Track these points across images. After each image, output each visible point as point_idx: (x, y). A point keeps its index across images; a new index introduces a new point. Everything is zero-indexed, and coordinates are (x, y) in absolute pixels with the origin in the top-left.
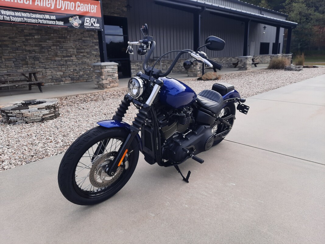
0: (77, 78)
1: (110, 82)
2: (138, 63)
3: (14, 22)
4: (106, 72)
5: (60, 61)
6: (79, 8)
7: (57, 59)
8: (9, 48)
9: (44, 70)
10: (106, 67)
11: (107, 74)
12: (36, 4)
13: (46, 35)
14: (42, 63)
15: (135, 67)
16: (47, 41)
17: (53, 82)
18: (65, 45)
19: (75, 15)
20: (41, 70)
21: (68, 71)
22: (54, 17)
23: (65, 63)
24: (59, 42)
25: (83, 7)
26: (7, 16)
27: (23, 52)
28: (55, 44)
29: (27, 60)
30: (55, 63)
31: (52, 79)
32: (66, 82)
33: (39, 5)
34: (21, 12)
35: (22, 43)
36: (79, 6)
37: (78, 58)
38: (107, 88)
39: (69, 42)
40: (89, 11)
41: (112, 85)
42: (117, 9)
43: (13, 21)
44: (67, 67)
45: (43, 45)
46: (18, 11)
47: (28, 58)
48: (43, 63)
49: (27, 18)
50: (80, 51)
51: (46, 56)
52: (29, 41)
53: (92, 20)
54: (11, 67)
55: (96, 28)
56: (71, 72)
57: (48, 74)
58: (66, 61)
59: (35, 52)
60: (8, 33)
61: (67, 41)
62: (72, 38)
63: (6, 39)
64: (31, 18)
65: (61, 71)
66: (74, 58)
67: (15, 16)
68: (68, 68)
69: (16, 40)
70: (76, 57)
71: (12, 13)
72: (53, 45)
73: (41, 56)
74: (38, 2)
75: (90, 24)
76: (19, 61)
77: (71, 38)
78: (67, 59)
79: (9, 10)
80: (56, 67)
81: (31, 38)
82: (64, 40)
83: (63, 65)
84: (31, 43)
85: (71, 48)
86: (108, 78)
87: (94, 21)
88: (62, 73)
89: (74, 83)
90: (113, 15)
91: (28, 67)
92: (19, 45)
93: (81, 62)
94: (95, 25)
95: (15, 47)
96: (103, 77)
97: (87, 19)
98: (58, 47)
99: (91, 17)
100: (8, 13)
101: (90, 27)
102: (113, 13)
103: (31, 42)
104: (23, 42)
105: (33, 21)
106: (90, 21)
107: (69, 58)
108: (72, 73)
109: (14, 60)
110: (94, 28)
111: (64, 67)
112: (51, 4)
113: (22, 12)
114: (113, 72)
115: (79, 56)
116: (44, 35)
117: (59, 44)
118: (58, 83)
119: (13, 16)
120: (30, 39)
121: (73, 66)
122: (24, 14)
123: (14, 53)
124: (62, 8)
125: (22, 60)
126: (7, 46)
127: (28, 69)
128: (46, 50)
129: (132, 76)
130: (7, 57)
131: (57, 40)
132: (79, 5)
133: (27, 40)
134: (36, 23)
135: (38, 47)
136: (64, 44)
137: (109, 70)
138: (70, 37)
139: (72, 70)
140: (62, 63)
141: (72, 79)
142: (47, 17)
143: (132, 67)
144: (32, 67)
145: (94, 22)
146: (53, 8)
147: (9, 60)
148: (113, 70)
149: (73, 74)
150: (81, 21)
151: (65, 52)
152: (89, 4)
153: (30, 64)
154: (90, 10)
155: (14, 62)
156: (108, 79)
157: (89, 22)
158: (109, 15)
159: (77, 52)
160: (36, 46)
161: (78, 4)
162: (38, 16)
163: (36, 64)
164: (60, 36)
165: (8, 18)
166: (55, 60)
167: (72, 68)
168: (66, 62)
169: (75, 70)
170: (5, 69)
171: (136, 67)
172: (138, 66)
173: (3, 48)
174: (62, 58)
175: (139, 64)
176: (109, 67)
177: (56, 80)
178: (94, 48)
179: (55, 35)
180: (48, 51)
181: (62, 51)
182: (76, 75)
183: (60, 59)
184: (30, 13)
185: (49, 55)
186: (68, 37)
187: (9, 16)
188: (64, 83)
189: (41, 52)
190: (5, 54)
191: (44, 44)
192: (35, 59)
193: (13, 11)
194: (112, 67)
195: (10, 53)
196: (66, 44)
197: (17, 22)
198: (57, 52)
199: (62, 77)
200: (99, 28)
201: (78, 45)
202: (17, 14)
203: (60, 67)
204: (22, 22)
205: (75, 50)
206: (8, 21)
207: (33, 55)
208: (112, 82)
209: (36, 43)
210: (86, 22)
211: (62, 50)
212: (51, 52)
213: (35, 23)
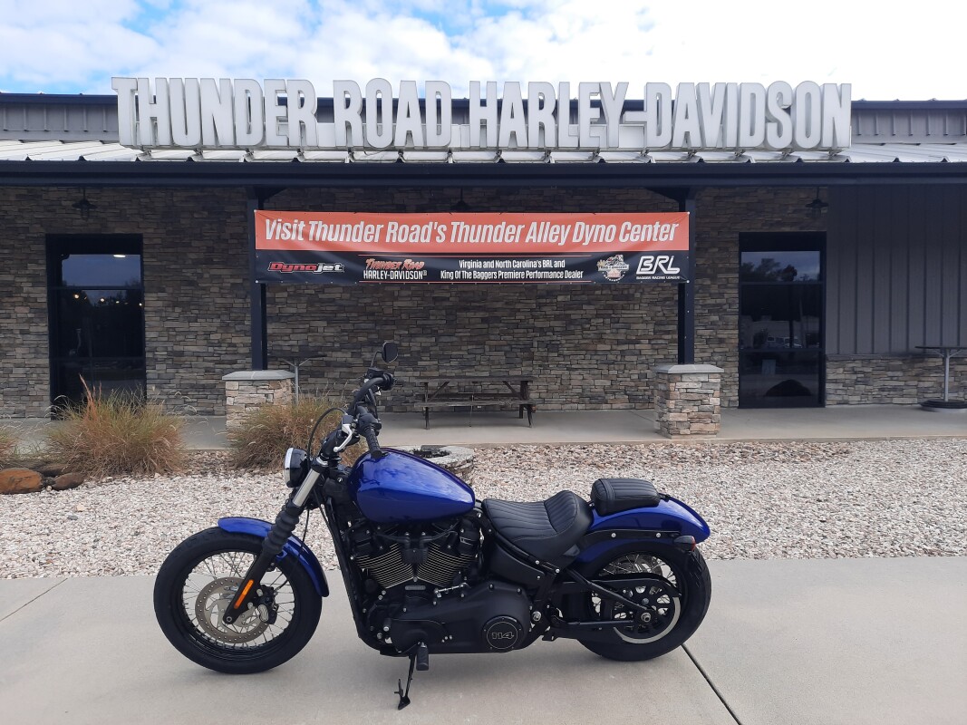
0: (647, 398)
1: (691, 421)
2: (857, 365)
3: (480, 280)
4: (682, 391)
5: (608, 353)
6: (628, 235)
7: (601, 347)
8: (501, 325)
9: (567, 372)
10: (684, 377)
11: (683, 397)
12: (527, 241)
13: (583, 294)
14: (564, 356)
15: (842, 376)
16: (585, 307)
17: (584, 403)
18: (625, 316)
19: (614, 254)
20: (560, 372)
21: (624, 379)
22: (562, 264)
23: (619, 358)
24: (612, 307)
25: (638, 232)
26: (468, 271)
27: (528, 332)
28: (600, 312)
29: (532, 350)
30: (595, 357)
31: (581, 396)
32: (614, 406)
33: (534, 241)
34: (495, 259)
35: (529, 314)
36: (627, 232)
37: (657, 347)
38: (679, 434)
39: (637, 307)
40: (655, 239)
41: (695, 427)
42: (795, 212)
43: (477, 280)
44: (622, 367)
45: (573, 317)
46: (490, 259)
47: (535, 344)
48: (567, 358)
49: (504, 270)
50: (663, 328)
51: (577, 342)
52: (545, 309)
53: (660, 260)
54: (499, 364)
55: (669, 278)
56: (632, 380)
57: (573, 382)
58: (623, 353)
59: (553, 332)
60: (506, 294)
61: (632, 306)
62: (648, 296)
63: (499, 305)
64: (511, 270)
65: (606, 377)
66: (644, 346)
67: (482, 270)
68: (626, 371)
69: (518, 306)
70: (649, 343)
71: (478, 264)
72: (597, 316)
73: (564, 342)
74: (532, 235)
75: (652, 270)
76: (516, 350)
77: (644, 297)
78: (625, 347)
79: (474, 259)
80: (596, 366)
81: (548, 301)
82: (626, 302)
83: (613, 364)
84: (548, 313)
85: (641, 321)
86: (684, 408)
87: (665, 262)
88: (608, 383)
89: (635, 408)
90: (777, 231)
91: (532, 365)
92: (523, 318)
93: (662, 357)
94: (665, 272)
95: (514, 321)
96: (671, 404)
97: (644, 260)
98: (608, 320)
99: (656, 254)
100: (471, 264)
101: (653, 278)
102: (779, 224)
103: (548, 310)
104: (532, 310)
105: (516, 275)
106: (654, 263)
107: (632, 347)
108: (633, 384)
109: (507, 348)
110: (663, 278)
111: (616, 367)
112: (560, 235)
113: (497, 259)
114: (705, 391)
115: (660, 342)
116: (579, 293)
117: (611, 312)
118: (594, 406)
119: (478, 270)
120: (546, 304)
121: (640, 367)
122: (499, 264)
123: (509, 334)
124: (584, 240)
125: (522, 350)
126: (498, 319)
127: (531, 369)
128: (579, 327)
129: (827, 403)
130: (494, 343)
131: (608, 302)
132: (629, 228)
133: (540, 306)
134: (521, 279)
135: (562, 320)
136: (623, 311)
137: (691, 385)
138: (642, 294)
139: (636, 377)
140: (611, 357)
141: (632, 399)
142: (547, 263)
143: (830, 376)
144: (540, 366)
145: (666, 265)
146: (562, 243)
147: (497, 348)
148: (705, 386)
149: (637, 386)
150: (628, 266)
151: (623, 331)
152: (657, 223)
153: (537, 358)
154: (658, 237)
155: (506, 353)
156: (684, 411)
157: (651, 266)
158: (765, 229)
159: (655, 332)
160: (557, 318)
161: (627, 226)
162: (527, 264)
163: (550, 359)
164: (615, 293)
165: (469, 275)
166: (596, 351)
167: (636, 372)
168: (623, 356)
169: (642, 376)
170: (487, 368)
171: (848, 376)
172: (855, 373)
173: (491, 325)
174: (614, 347)
175: (860, 365)
176: (693, 377)
177: (591, 398)
178: (706, 321)
179: (604, 292)
180: (584, 329)
181: (617, 329)
182: (645, 390)
183: (608, 348)
184: (511, 259)
185: (584, 339)
186: (638, 295)
187: (472, 270)
188: (609, 406)
189: (566, 332)
190: (492, 337)
191: (575, 315)
192: (552, 347)
193: (480, 259)
194: (703, 378)
195: (503, 333)
196: (628, 312)
197: (484, 280)
198: (604, 331)
199: (606, 393)
200: (678, 277)
201: (661, 314)
202: (487, 264)
203: (605, 367)
204: (493, 280)
205: (651, 327)
206: (468, 280)
207: (548, 338)
208: (699, 420)
209: (557, 312)
210: (643, 266)
211: (617, 325)
212: (589, 332)
213: (519, 280)
